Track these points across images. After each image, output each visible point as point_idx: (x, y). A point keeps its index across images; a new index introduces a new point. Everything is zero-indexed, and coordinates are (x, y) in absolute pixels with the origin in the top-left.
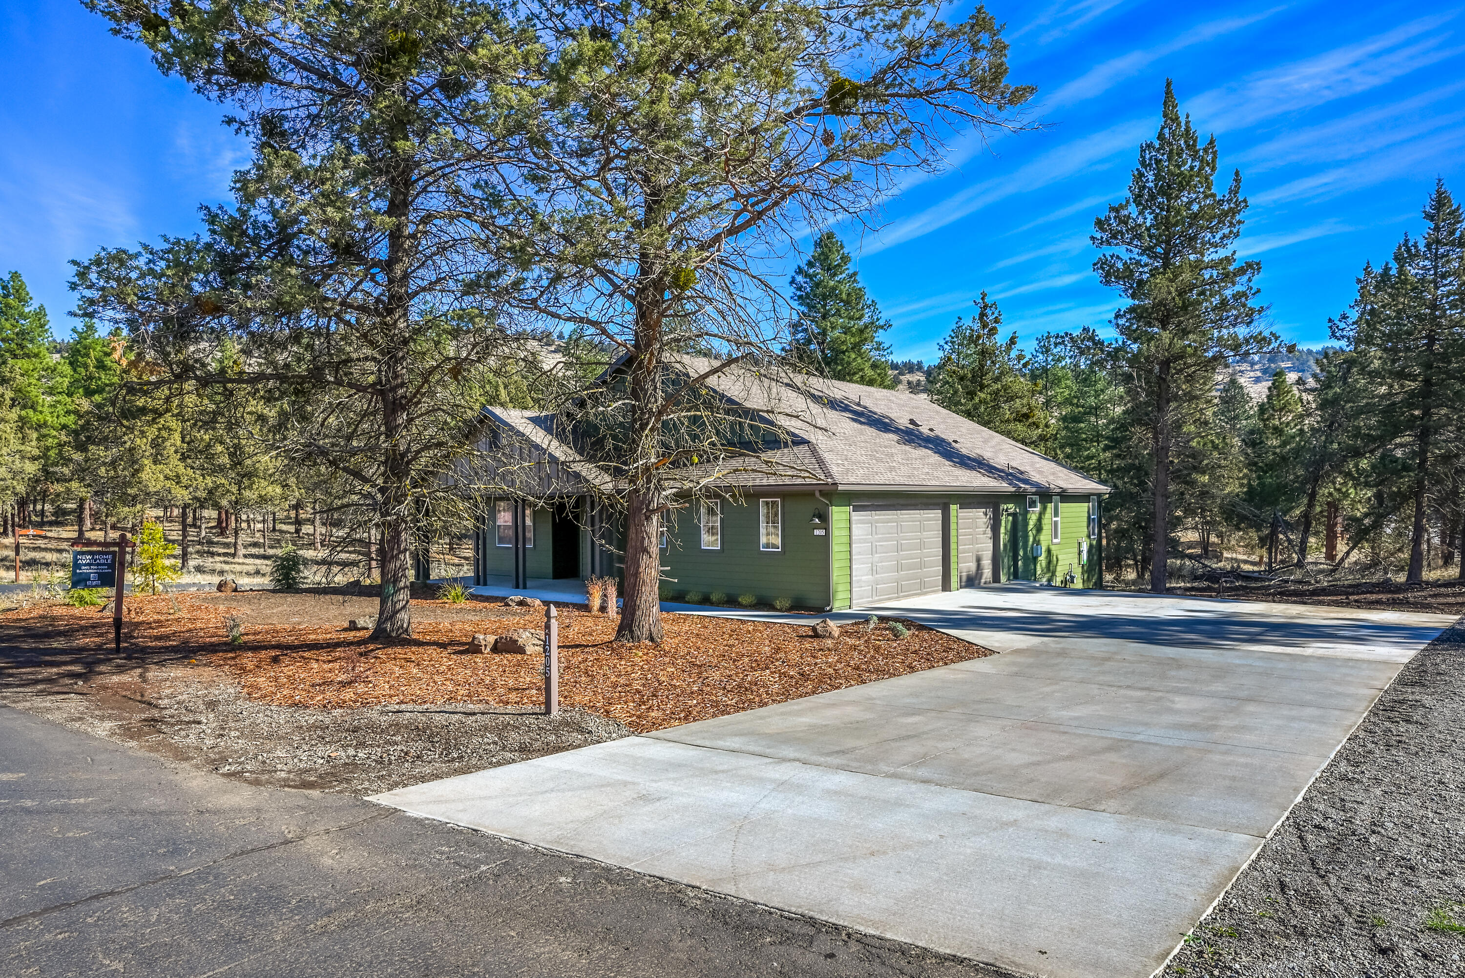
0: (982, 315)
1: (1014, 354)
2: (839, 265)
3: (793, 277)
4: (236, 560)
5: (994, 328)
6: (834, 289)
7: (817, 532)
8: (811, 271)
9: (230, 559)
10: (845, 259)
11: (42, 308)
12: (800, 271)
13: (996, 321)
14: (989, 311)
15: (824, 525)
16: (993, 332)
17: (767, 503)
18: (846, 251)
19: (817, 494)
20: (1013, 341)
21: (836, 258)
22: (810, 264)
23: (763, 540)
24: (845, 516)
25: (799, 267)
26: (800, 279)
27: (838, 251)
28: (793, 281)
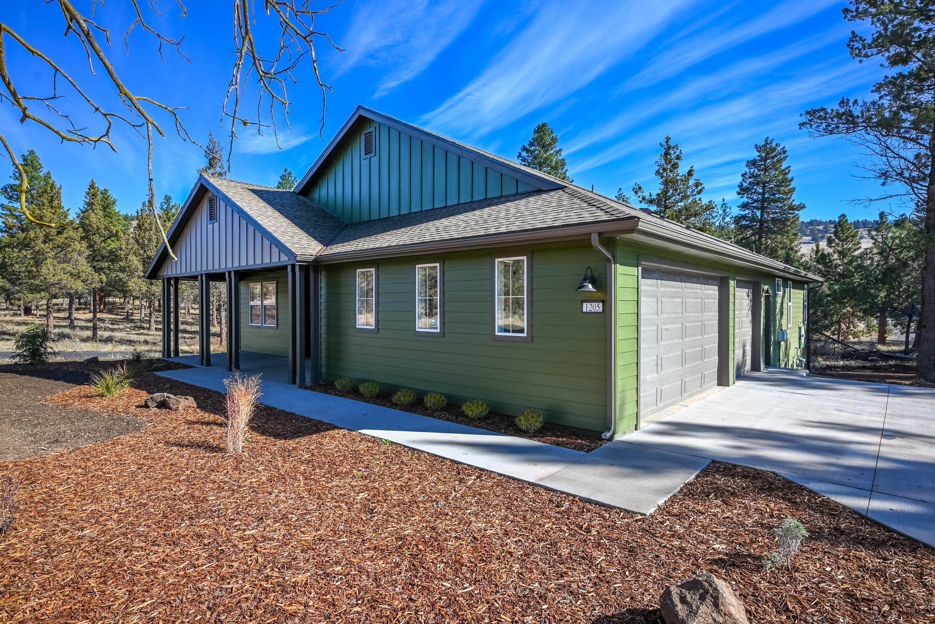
0: (667, 154)
1: (692, 182)
2: (550, 144)
3: (520, 153)
4: (150, 332)
5: (676, 164)
6: (547, 159)
7: (587, 307)
8: (532, 149)
9: (145, 332)
10: (554, 140)
11: (48, 173)
12: (524, 149)
13: (678, 158)
14: (672, 152)
15: (600, 295)
16: (675, 166)
17: (506, 265)
18: (554, 135)
19: (595, 240)
20: (690, 173)
21: (548, 140)
22: (531, 144)
23: (500, 320)
24: (632, 282)
25: (524, 146)
26: (524, 154)
27: (550, 135)
28: (520, 156)
